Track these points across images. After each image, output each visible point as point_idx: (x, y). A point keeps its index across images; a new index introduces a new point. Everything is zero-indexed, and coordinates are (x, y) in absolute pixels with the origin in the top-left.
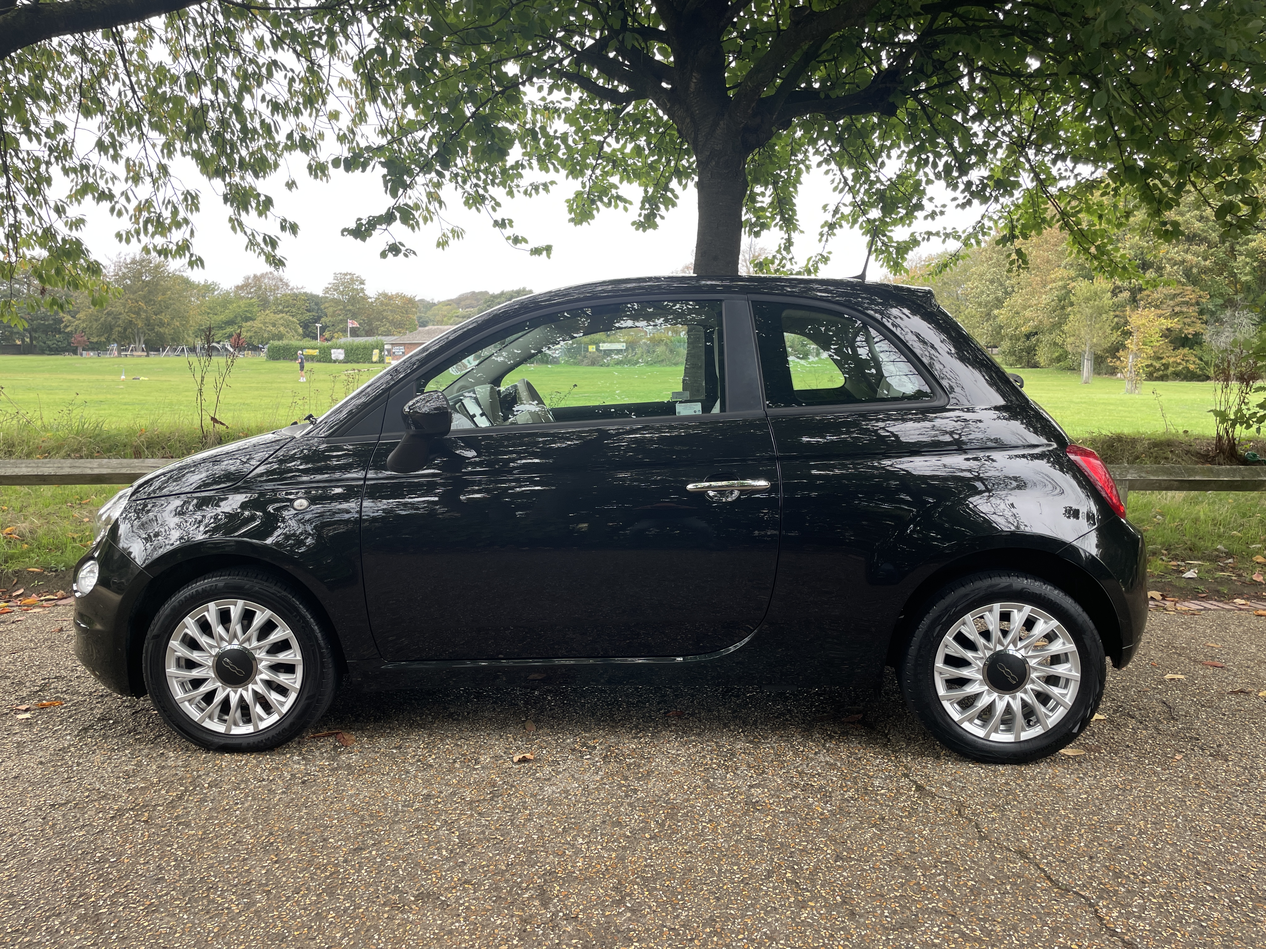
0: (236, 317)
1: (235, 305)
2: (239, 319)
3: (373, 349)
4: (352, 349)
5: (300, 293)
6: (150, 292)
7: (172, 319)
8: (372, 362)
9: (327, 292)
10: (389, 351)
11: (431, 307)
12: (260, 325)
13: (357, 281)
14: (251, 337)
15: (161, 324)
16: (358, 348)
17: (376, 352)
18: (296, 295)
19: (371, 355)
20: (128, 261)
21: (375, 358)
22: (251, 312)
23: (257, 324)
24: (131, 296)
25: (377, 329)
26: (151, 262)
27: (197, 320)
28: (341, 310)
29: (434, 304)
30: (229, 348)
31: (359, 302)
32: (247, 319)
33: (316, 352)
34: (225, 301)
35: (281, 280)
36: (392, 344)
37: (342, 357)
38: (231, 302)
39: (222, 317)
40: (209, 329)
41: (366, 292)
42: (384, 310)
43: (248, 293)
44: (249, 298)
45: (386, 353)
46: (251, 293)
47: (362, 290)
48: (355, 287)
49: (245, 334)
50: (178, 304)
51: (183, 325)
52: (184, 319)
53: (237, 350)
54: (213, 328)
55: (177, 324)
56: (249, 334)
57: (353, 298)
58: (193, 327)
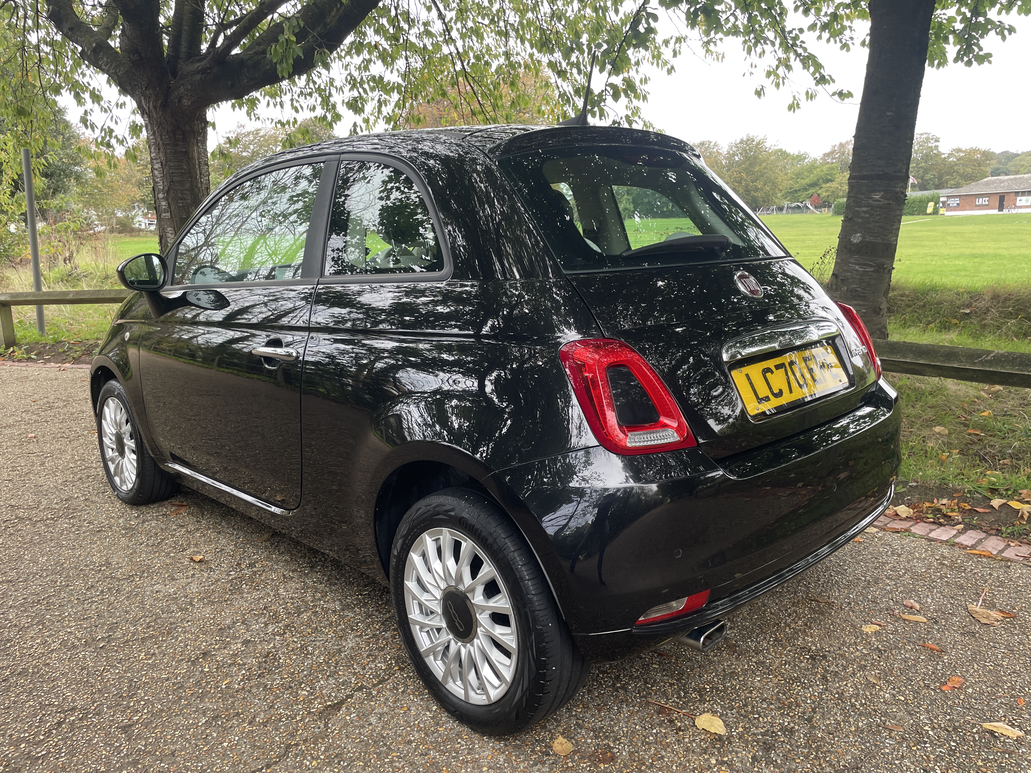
0: (818, 180)
1: (818, 170)
2: (821, 181)
3: (928, 202)
6: (750, 165)
7: (765, 185)
8: (926, 214)
10: (944, 203)
11: (1013, 158)
12: (837, 186)
13: (932, 139)
14: (828, 196)
15: (757, 190)
17: (931, 204)
19: (926, 207)
20: (738, 142)
21: (930, 210)
22: (831, 175)
23: (834, 185)
24: (737, 169)
25: (947, 183)
26: (754, 141)
27: (786, 183)
29: (1018, 155)
30: (810, 206)
31: (931, 159)
32: (828, 181)
34: (813, 166)
36: (946, 196)
38: (815, 168)
39: (807, 181)
40: (796, 191)
41: (940, 149)
42: (956, 165)
43: (833, 159)
44: (833, 163)
45: (941, 205)
46: (835, 158)
47: (937, 147)
48: (930, 145)
49: (824, 194)
50: (770, 173)
51: (773, 190)
52: (774, 185)
53: (816, 207)
54: (799, 190)
55: (768, 189)
56: (827, 194)
57: (927, 155)
58: (781, 190)
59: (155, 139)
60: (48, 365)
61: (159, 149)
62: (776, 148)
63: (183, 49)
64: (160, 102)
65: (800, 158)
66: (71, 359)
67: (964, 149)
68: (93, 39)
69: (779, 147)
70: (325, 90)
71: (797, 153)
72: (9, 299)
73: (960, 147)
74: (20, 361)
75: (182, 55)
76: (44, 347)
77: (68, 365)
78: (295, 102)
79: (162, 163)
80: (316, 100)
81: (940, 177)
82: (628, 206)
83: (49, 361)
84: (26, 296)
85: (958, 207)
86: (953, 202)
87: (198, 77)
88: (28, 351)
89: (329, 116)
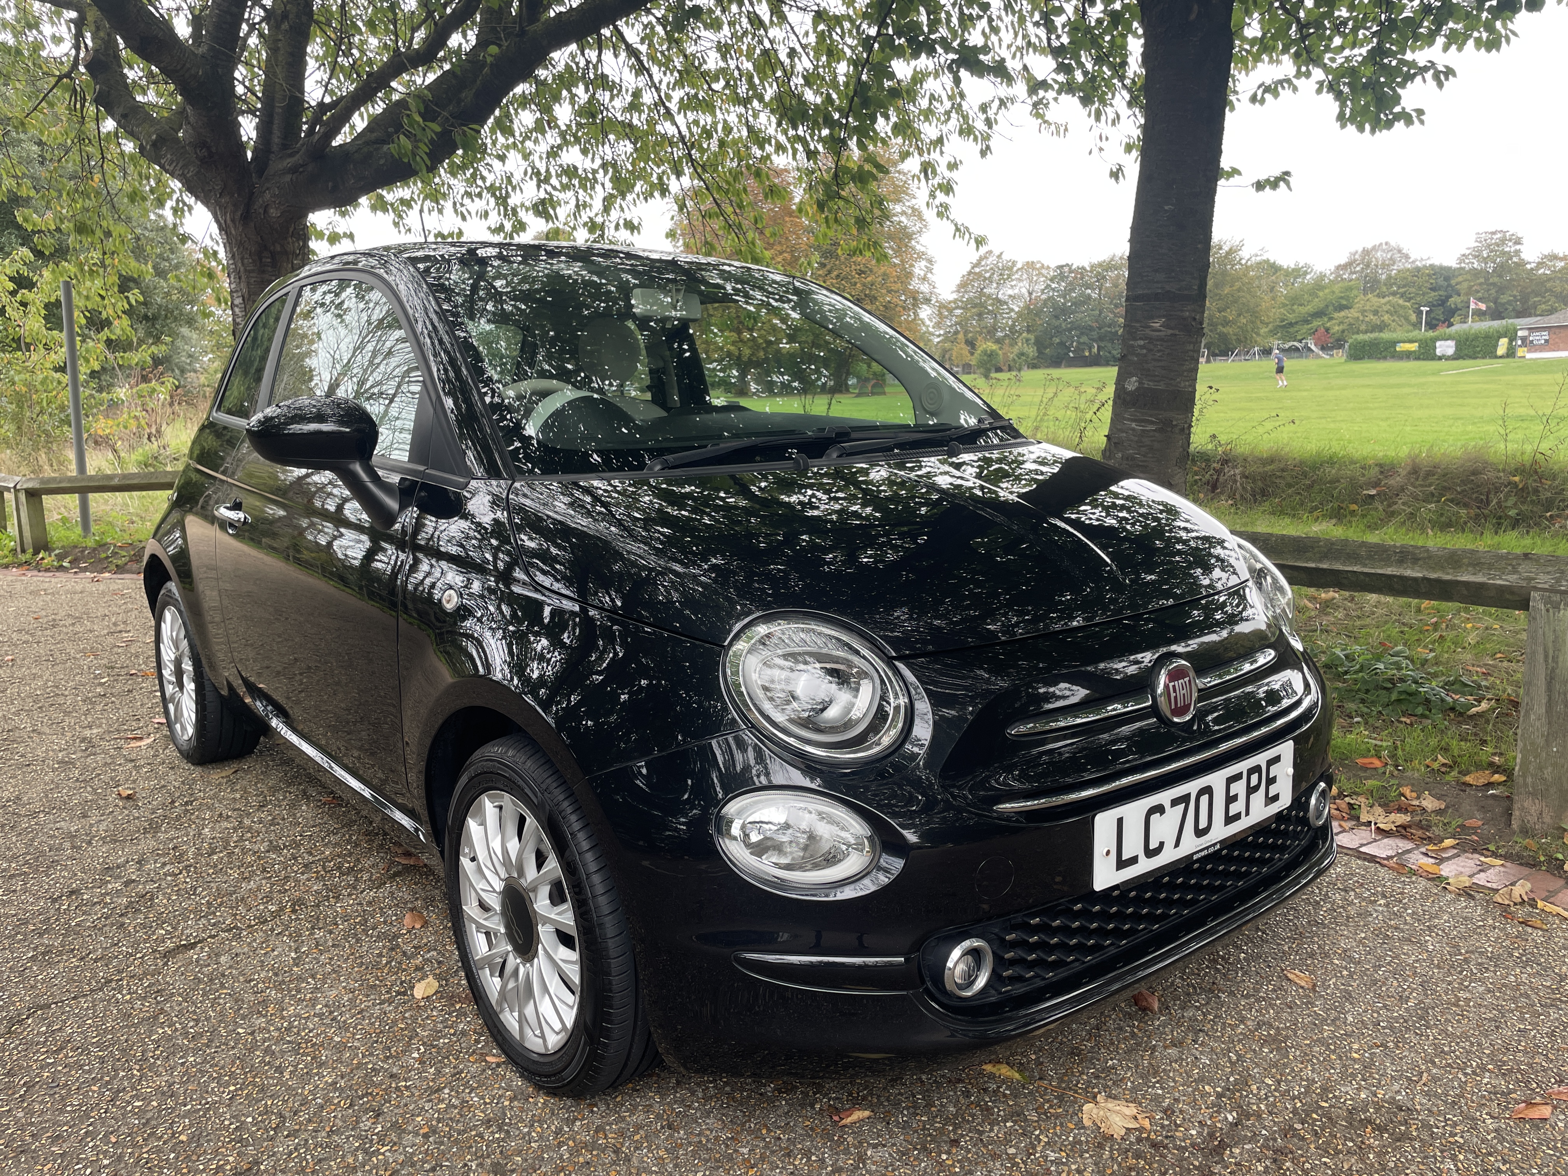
0: (1327, 306)
1: (1327, 291)
2: (1331, 308)
3: (1499, 338)
4: (1467, 340)
5: (1425, 266)
7: (1239, 315)
8: (1496, 357)
9: (1461, 261)
10: (1524, 339)
12: (1356, 315)
13: (1510, 240)
14: (1343, 331)
15: (1226, 323)
16: (1476, 337)
17: (1504, 342)
18: (1418, 269)
19: (1496, 346)
21: (1501, 350)
22: (1347, 298)
23: (1353, 313)
26: (1221, 248)
27: (1272, 310)
28: (1481, 284)
30: (1313, 347)
31: (1510, 272)
32: (1342, 308)
33: (1413, 347)
34: (1319, 284)
35: (1400, 251)
36: (1529, 329)
37: (1450, 351)
38: (1322, 288)
39: (1309, 308)
40: (1291, 325)
41: (1523, 256)
42: (1549, 280)
43: (1352, 273)
44: (1351, 280)
45: (1519, 342)
46: (1355, 273)
47: (1517, 252)
48: (1507, 249)
49: (1337, 328)
50: (1248, 297)
51: (1252, 322)
52: (1255, 314)
53: (1323, 348)
54: (1296, 323)
55: (1245, 321)
56: (1341, 327)
57: (1502, 266)
58: (1267, 324)
59: (234, 264)
60: (81, 575)
61: (240, 278)
62: (1258, 259)
63: (276, 139)
64: (239, 213)
65: (1298, 273)
66: (114, 567)
67: (1561, 255)
68: (152, 129)
69: (1264, 258)
70: (500, 188)
71: (1293, 266)
72: (37, 486)
73: (1556, 252)
74: (47, 570)
75: (275, 148)
76: (83, 551)
77: (107, 575)
78: (458, 205)
79: (243, 296)
80: (488, 202)
81: (1525, 299)
82: (1026, 350)
83: (85, 570)
84: (60, 482)
85: (1547, 345)
86: (1540, 338)
87: (288, 178)
88: (60, 557)
89: (508, 226)
